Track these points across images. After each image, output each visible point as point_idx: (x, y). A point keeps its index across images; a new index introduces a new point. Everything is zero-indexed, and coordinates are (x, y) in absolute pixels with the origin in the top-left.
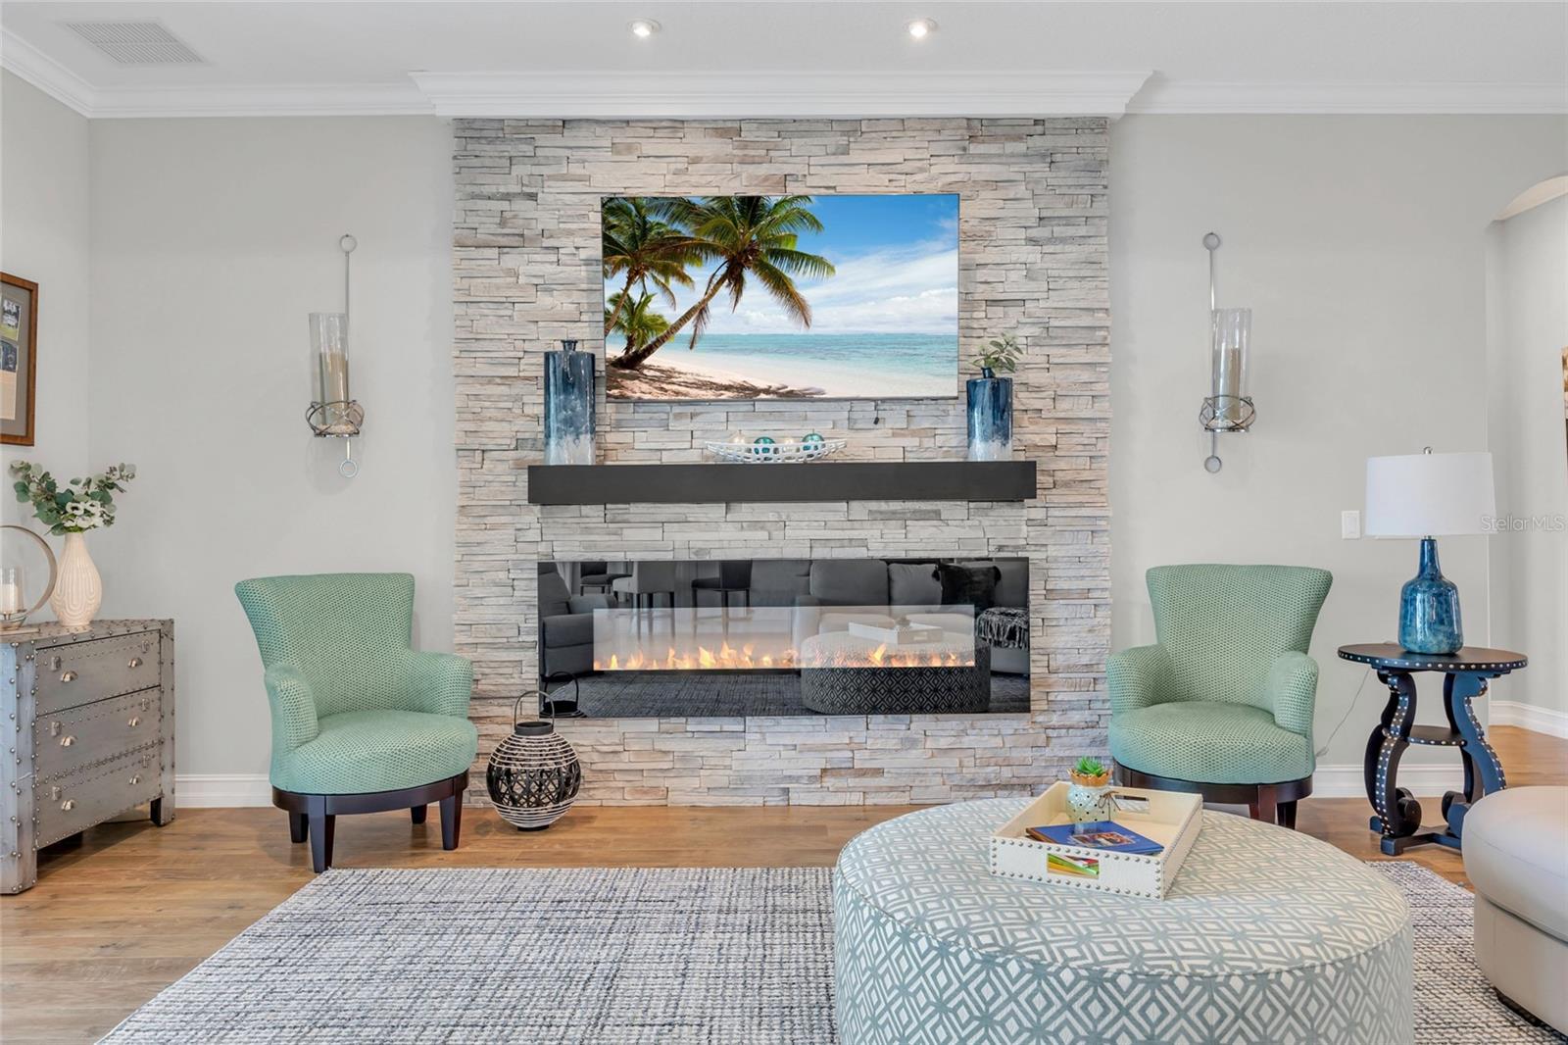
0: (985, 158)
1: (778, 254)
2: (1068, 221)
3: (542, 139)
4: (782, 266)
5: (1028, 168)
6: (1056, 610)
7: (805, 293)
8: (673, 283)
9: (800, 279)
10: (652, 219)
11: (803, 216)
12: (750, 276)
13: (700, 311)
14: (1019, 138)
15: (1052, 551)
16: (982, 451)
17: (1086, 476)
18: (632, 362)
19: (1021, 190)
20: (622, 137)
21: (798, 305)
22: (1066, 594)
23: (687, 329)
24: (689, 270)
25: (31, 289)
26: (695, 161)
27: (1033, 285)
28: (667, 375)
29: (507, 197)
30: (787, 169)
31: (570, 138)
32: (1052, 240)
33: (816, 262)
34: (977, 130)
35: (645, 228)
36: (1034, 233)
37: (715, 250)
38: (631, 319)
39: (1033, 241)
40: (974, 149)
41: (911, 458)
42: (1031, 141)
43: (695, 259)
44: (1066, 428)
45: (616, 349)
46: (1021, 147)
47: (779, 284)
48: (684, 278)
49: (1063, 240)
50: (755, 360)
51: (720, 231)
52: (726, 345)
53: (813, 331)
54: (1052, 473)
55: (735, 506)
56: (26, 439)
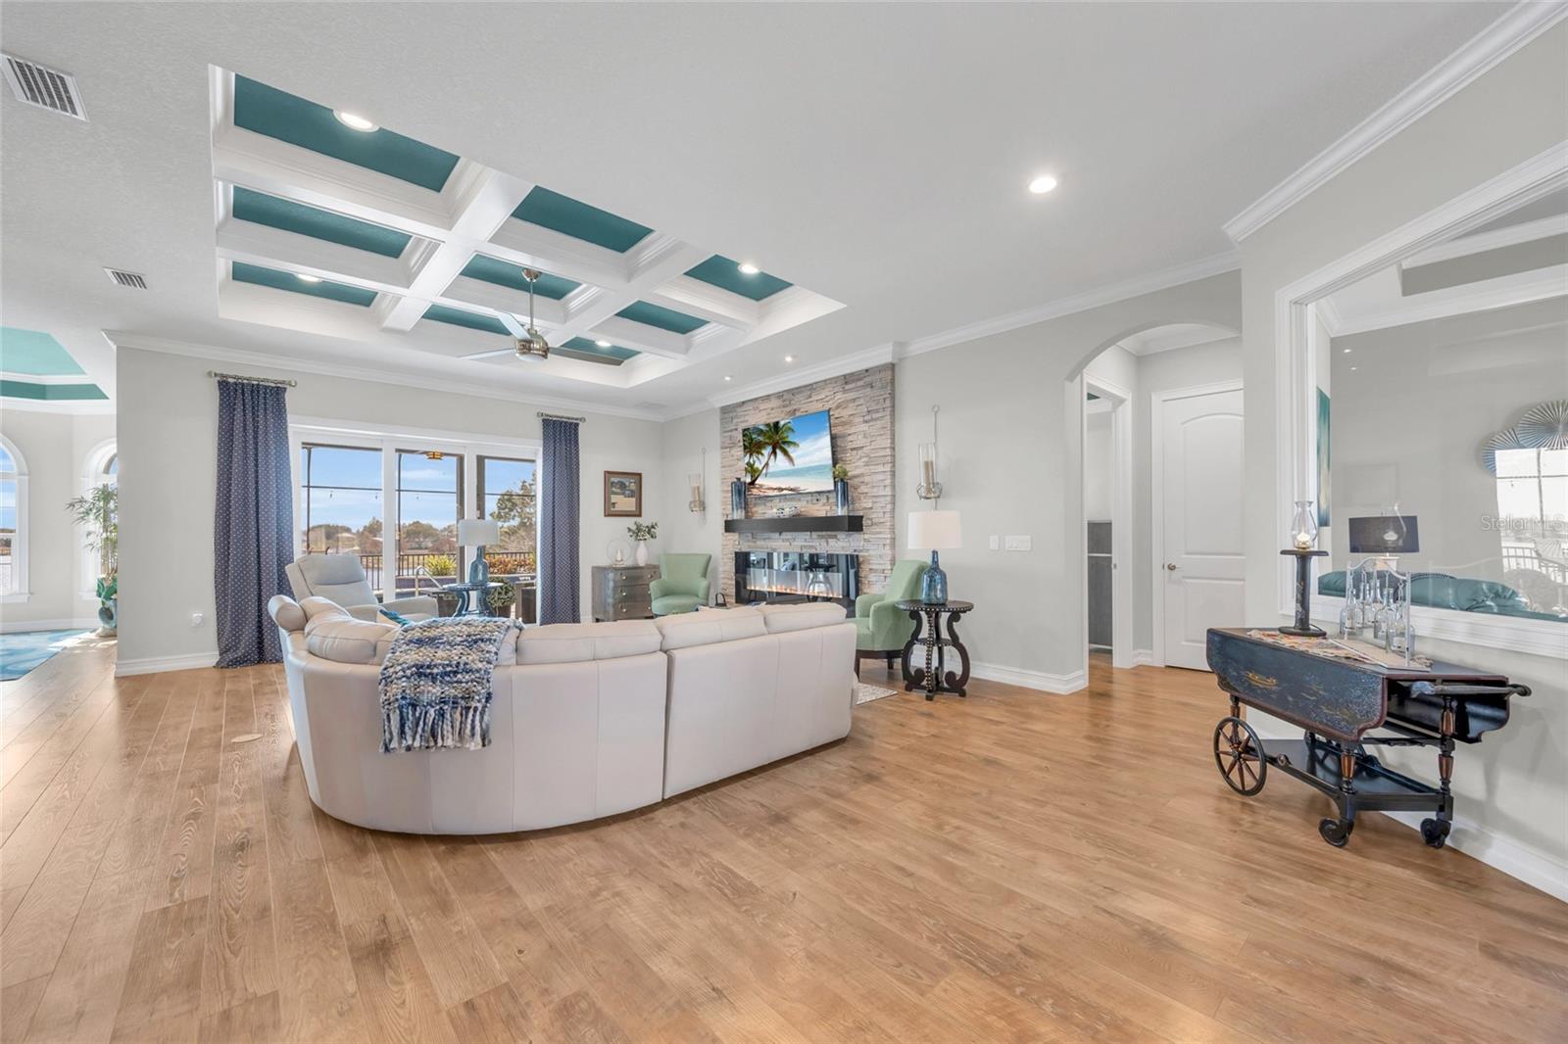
0: (850, 390)
1: (784, 443)
2: (877, 411)
3: (739, 410)
4: (785, 447)
5: (864, 391)
6: (872, 577)
7: (792, 455)
8: (760, 456)
9: (790, 450)
10: (754, 436)
11: (790, 429)
12: (778, 451)
13: (767, 464)
14: (860, 379)
15: (871, 552)
16: (841, 511)
17: (882, 520)
18: (752, 483)
19: (862, 401)
20: (756, 404)
21: (791, 459)
22: (875, 571)
23: (764, 471)
24: (763, 451)
25: (640, 475)
26: (772, 409)
27: (865, 440)
28: (761, 486)
29: (731, 431)
30: (795, 407)
31: (744, 408)
32: (872, 420)
33: (794, 444)
34: (847, 379)
35: (752, 439)
36: (866, 418)
37: (768, 444)
38: (751, 470)
39: (866, 422)
40: (847, 387)
41: (829, 515)
42: (866, 379)
43: (765, 448)
44: (875, 500)
45: (748, 480)
46: (861, 383)
47: (785, 453)
48: (762, 454)
49: (876, 420)
50: (782, 479)
51: (770, 438)
52: (776, 475)
53: (796, 467)
54: (871, 519)
55: (784, 533)
56: (640, 515)
